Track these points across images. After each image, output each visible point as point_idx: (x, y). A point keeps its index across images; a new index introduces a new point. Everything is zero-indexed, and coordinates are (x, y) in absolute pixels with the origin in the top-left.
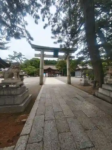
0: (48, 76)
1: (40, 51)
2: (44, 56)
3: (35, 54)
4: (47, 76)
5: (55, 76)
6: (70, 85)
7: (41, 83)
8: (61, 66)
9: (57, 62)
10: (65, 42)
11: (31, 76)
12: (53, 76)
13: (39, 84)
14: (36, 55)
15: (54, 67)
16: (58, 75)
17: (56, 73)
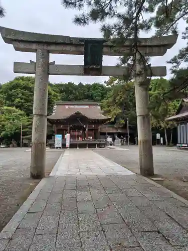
0: (73, 146)
1: (35, 51)
2: (48, 68)
3: (15, 64)
4: (68, 144)
5: (100, 146)
6: (148, 180)
7: (35, 173)
8: (121, 105)
9: (110, 90)
10: (119, 16)
11: (8, 146)
12: (92, 146)
13: (28, 175)
14: (18, 67)
15: (93, 112)
16: (110, 139)
17: (104, 134)
